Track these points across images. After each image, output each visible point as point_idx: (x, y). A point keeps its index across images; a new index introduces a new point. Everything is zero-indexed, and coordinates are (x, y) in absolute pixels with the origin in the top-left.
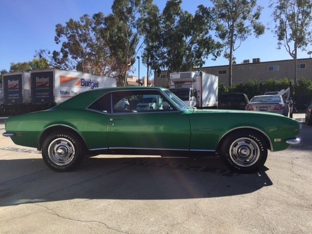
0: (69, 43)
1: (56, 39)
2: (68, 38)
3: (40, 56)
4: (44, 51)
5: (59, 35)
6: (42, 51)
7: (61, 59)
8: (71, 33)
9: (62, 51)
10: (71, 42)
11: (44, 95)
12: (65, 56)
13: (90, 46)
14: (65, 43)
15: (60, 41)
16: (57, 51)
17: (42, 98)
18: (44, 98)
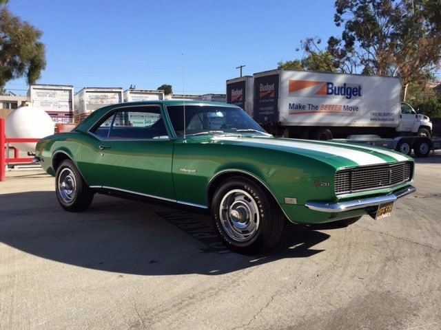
0: (356, 23)
1: (337, 19)
2: (355, 13)
3: (307, 49)
4: (312, 40)
5: (340, 11)
6: (309, 41)
7: (342, 50)
8: (360, 5)
9: (345, 36)
10: (359, 19)
11: (268, 111)
12: (350, 44)
13: (394, 20)
14: (349, 22)
15: (342, 21)
16: (335, 37)
17: (265, 115)
18: (268, 116)
